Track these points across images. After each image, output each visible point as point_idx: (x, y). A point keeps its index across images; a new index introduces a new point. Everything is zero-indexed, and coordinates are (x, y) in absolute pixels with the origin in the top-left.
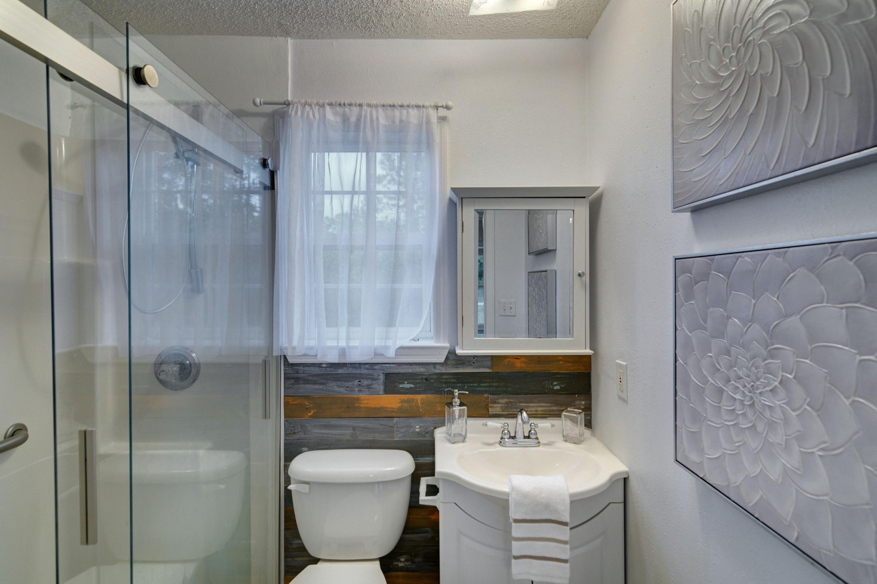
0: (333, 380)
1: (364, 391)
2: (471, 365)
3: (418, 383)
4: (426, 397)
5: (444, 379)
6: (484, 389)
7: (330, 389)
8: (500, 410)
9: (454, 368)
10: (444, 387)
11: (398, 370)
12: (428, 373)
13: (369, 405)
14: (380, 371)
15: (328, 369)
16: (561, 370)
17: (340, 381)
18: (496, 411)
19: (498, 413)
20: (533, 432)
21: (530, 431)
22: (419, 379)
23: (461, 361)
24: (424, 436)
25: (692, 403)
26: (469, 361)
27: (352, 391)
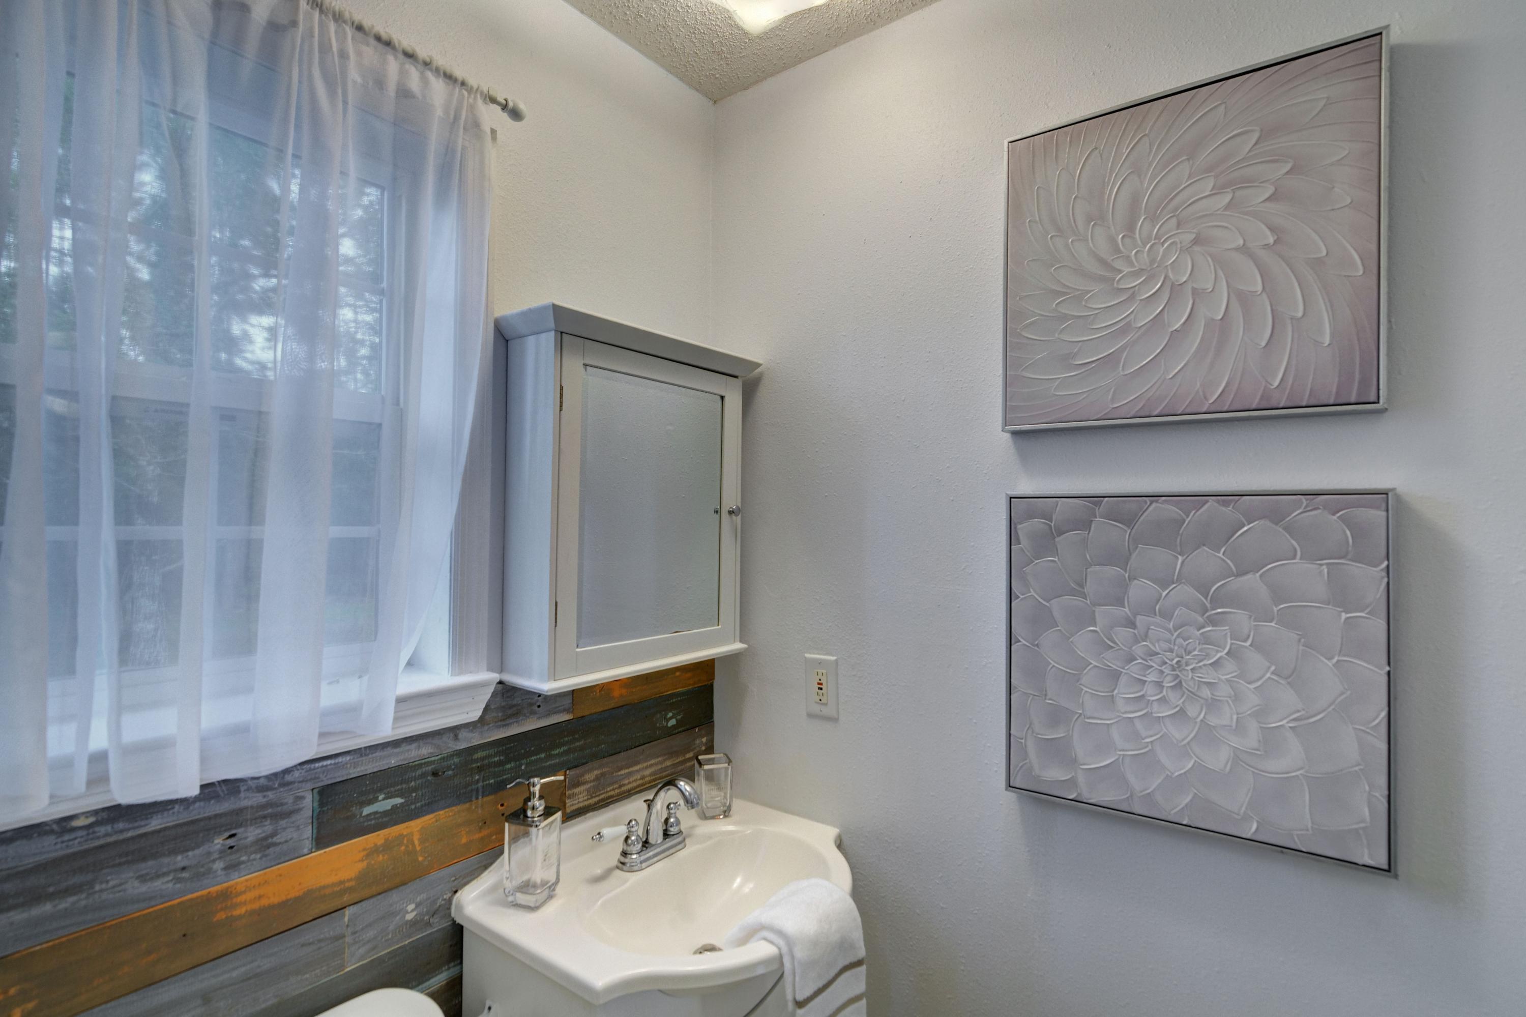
0: (120, 864)
1: (249, 861)
2: (533, 713)
3: (415, 790)
4: (434, 820)
5: (477, 761)
6: (557, 761)
7: (111, 896)
8: (586, 798)
9: (499, 727)
10: (478, 781)
11: (359, 769)
12: (440, 757)
13: (265, 902)
14: (303, 784)
15: (102, 830)
16: (677, 689)
17: (155, 856)
18: (579, 802)
19: (581, 805)
20: (672, 820)
21: (667, 821)
22: (415, 779)
23: (515, 709)
24: (429, 924)
25: (1050, 699)
26: (531, 705)
27: (200, 873)
